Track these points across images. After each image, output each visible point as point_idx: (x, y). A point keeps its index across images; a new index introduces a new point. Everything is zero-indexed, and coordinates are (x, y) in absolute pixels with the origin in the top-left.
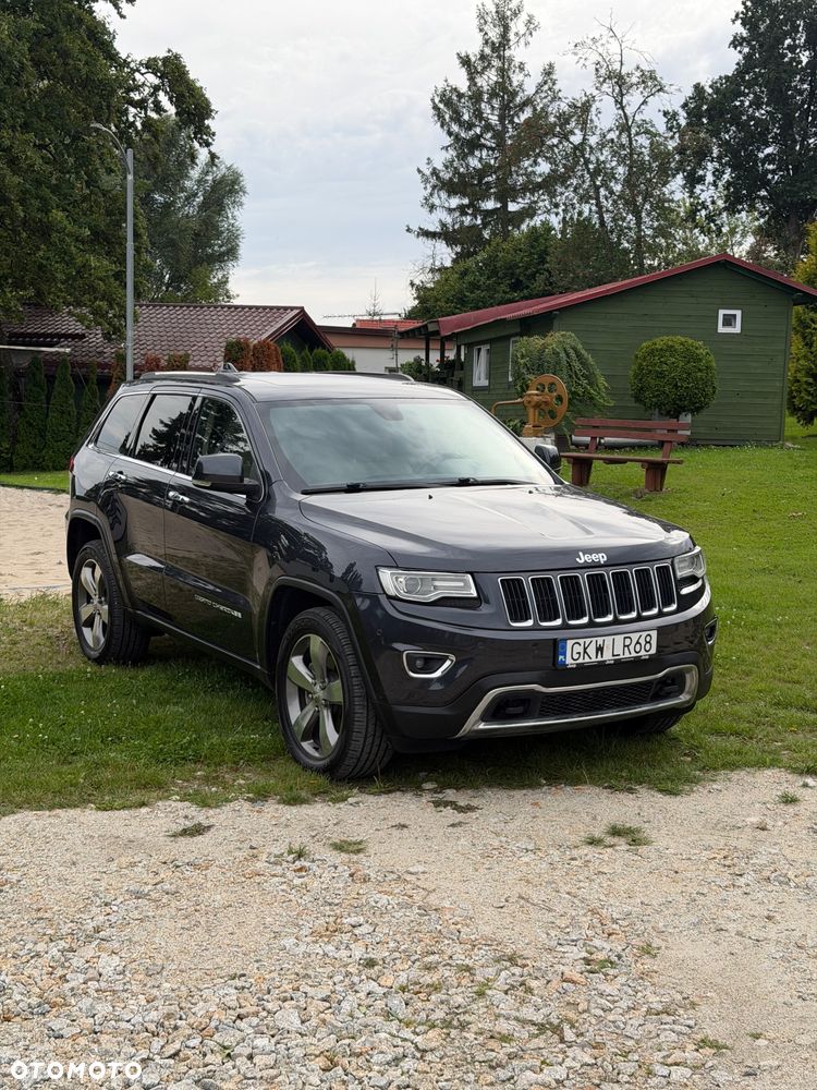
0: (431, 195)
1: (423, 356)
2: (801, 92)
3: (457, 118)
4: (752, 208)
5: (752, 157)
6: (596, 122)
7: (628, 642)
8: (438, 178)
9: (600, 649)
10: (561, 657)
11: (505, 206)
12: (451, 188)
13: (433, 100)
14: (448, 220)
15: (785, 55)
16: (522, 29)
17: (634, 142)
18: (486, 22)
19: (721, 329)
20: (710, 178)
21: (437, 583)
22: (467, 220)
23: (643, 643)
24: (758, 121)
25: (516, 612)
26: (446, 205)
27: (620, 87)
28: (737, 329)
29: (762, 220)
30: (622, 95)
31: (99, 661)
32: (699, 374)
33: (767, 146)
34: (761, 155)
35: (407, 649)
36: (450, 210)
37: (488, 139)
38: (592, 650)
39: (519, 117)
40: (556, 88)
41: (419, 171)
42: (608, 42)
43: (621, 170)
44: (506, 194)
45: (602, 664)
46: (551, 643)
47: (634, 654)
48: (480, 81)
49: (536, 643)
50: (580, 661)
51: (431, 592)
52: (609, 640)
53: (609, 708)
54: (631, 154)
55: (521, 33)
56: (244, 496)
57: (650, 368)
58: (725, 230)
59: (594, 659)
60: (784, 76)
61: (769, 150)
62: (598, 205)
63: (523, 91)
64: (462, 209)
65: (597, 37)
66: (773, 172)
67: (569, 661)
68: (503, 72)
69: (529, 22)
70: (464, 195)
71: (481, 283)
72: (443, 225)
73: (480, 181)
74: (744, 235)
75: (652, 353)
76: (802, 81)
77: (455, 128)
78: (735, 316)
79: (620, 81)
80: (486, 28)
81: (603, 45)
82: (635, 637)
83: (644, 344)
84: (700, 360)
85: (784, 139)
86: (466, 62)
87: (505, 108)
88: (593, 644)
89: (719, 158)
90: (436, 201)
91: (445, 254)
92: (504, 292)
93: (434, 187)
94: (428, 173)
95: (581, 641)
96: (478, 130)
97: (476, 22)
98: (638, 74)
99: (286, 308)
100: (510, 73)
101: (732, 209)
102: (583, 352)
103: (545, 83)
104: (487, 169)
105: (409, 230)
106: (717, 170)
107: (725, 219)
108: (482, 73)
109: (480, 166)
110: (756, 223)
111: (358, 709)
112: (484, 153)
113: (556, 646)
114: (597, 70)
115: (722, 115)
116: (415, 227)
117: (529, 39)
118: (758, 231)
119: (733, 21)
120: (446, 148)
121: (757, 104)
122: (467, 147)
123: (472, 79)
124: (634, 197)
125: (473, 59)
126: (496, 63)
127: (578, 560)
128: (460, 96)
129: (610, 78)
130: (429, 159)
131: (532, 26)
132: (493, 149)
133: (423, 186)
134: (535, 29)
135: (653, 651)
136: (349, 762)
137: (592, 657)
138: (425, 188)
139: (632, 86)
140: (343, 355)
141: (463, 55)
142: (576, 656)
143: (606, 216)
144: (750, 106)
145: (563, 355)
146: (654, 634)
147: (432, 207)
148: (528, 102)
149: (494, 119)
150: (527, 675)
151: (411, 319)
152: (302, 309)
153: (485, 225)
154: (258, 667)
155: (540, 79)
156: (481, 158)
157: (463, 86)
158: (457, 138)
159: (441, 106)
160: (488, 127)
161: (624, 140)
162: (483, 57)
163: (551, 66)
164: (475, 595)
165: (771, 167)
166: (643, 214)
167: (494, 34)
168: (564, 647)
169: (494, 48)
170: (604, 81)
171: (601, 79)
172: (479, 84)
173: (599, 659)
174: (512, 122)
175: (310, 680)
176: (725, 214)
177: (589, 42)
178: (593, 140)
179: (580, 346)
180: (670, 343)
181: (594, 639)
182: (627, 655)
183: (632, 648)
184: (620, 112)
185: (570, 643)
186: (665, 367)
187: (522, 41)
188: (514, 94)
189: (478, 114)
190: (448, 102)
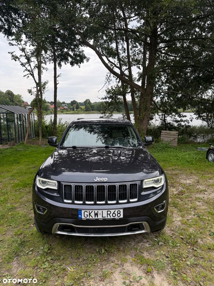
7: (109, 213)
9: (96, 214)
10: (80, 216)
23: (117, 214)
38: (93, 214)
45: (97, 220)
47: (112, 217)
50: (88, 218)
52: (100, 212)
59: (94, 218)
67: (83, 217)
82: (112, 211)
95: (88, 211)
127: (95, 180)
135: (122, 216)
142: (86, 216)
146: (122, 211)
164: (57, 189)
168: (81, 212)
173: (96, 218)
181: (93, 211)
182: (109, 217)
183: (111, 215)
185: (84, 211)
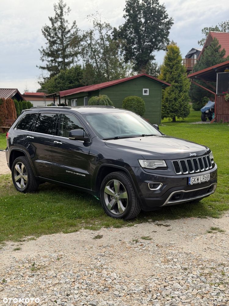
0: (43, 57)
1: (53, 103)
2: (142, 30)
3: (49, 35)
4: (131, 62)
5: (130, 48)
6: (94, 37)
7: (204, 177)
8: (45, 52)
9: (198, 179)
10: (189, 182)
11: (64, 60)
12: (48, 55)
13: (42, 30)
14: (48, 64)
15: (138, 20)
16: (67, 11)
17: (105, 43)
18: (56, 8)
19: (144, 94)
20: (119, 53)
21: (155, 163)
22: (53, 64)
23: (207, 177)
24: (132, 38)
25: (177, 170)
26: (47, 60)
27: (100, 27)
28: (148, 94)
29: (134, 65)
30: (101, 30)
31: (24, 192)
32: (141, 106)
33: (135, 45)
34: (133, 47)
35: (149, 182)
36: (48, 61)
37: (58, 41)
38: (196, 180)
39: (67, 35)
40: (77, 27)
41: (39, 50)
42: (96, 15)
43: (102, 51)
44: (65, 57)
45: (198, 184)
46: (186, 178)
47: (205, 180)
48: (56, 25)
49: (183, 178)
50: (194, 183)
51: (153, 166)
52: (200, 177)
53: (198, 196)
54: (104, 46)
55: (66, 12)
56: (84, 141)
57: (128, 105)
58: (124, 67)
59: (197, 182)
60: (138, 25)
61: (135, 46)
62: (96, 60)
63: (68, 28)
64: (52, 61)
65: (93, 14)
66: (136, 52)
67: (191, 183)
68: (61, 22)
69: (69, 9)
70: (52, 57)
71: (61, 82)
72: (47, 65)
73: (57, 53)
74: (129, 69)
75: (128, 100)
76: (143, 27)
77: (49, 38)
78: (147, 90)
79: (100, 26)
80: (56, 10)
81: (95, 16)
82: (205, 175)
83: (126, 98)
84: (141, 102)
85: (139, 43)
86: (51, 19)
87: (63, 32)
88: (196, 178)
89: (122, 47)
90: (44, 58)
91: (47, 74)
92: (68, 84)
93: (44, 54)
94: (42, 50)
95: (194, 177)
96: (55, 38)
97: (54, 8)
98: (105, 24)
99: (12, 89)
100: (64, 23)
101: (126, 61)
102: (110, 100)
103: (74, 26)
104: (58, 50)
105: (37, 66)
106: (121, 51)
107: (124, 64)
108: (56, 23)
109: (56, 49)
110: (133, 66)
111: (133, 200)
112: (58, 45)
113: (188, 179)
114: (94, 23)
115: (122, 36)
116: (39, 66)
117: (69, 13)
118: (133, 68)
119: (124, 11)
120: (47, 43)
121: (131, 33)
122: (52, 43)
123: (53, 24)
124: (106, 58)
125: (53, 18)
126: (59, 20)
127: (190, 155)
128: (50, 29)
129: (97, 25)
130: (42, 46)
131: (69, 10)
132: (60, 44)
133: (40, 54)
134: (70, 11)
135: (209, 179)
136: (130, 215)
137: (196, 182)
138: (41, 55)
139: (103, 27)
140: (30, 103)
141: (50, 17)
142: (193, 182)
143: (98, 64)
144: (129, 34)
145: (104, 101)
146: (209, 174)
147: (43, 60)
148: (69, 31)
149: (60, 36)
150: (181, 187)
151: (39, 92)
152: (17, 89)
153: (59, 65)
154: (91, 190)
155: (72, 25)
156: (57, 47)
157: (51, 26)
158: (50, 41)
159: (45, 31)
160: (58, 38)
161: (102, 42)
162: (56, 18)
163: (75, 21)
164: (166, 166)
165: (135, 50)
166: (108, 63)
167: (59, 12)
168: (190, 179)
169: (59, 16)
170: (96, 26)
171: (95, 25)
172: (55, 26)
173: (198, 182)
174: (65, 37)
175: (113, 192)
176: (124, 63)
177: (91, 15)
178: (93, 43)
179: (109, 99)
180: (133, 98)
181: (197, 177)
182: (204, 181)
183: (205, 179)
184: (101, 35)
185: (191, 178)
186: (132, 105)
187: (67, 14)
188: (65, 29)
189: (56, 34)
190: (47, 31)
